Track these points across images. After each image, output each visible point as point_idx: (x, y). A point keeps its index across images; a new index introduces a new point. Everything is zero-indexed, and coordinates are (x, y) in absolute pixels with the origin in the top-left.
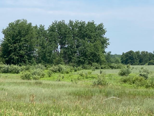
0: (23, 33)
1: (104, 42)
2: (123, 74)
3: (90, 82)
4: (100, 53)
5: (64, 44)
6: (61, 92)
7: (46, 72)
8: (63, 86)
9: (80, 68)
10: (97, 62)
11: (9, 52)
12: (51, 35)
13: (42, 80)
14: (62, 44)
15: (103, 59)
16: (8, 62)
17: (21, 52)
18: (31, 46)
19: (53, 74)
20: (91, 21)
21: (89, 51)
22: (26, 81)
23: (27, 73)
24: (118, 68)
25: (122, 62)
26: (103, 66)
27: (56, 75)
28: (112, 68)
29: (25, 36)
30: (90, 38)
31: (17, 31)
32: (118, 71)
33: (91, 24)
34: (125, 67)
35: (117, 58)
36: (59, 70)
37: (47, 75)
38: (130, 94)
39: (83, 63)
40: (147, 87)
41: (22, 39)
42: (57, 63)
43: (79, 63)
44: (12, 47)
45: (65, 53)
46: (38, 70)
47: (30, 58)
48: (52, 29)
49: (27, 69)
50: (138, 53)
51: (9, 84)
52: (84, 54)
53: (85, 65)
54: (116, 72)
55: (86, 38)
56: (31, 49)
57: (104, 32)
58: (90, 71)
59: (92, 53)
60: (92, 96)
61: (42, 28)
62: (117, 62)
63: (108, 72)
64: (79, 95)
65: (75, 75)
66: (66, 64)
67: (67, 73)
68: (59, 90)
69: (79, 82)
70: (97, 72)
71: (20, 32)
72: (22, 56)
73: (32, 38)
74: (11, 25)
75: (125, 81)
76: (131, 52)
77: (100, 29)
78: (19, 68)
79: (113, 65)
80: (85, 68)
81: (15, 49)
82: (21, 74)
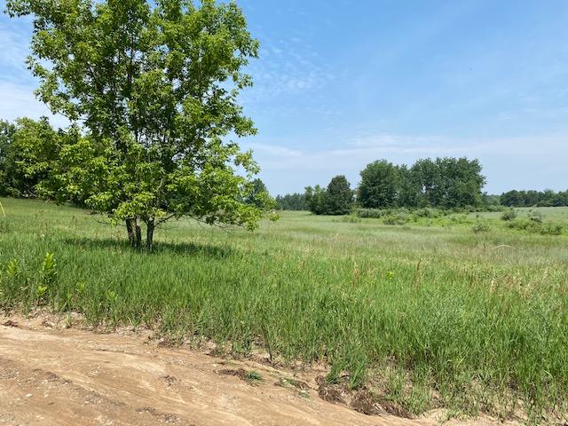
0: (383, 174)
1: (480, 181)
2: (506, 218)
3: (469, 228)
4: (475, 194)
5: (430, 185)
6: (438, 238)
7: (410, 216)
8: (437, 232)
9: (450, 211)
10: (471, 204)
11: (368, 195)
12: (415, 176)
13: (408, 225)
14: (428, 185)
15: (479, 200)
16: (367, 206)
17: (381, 195)
18: (391, 188)
19: (420, 219)
20: (463, 157)
21: (461, 192)
22: (390, 226)
23: (390, 217)
24: (499, 210)
25: (502, 204)
26: (479, 209)
27: (424, 220)
28: (490, 210)
29: (384, 177)
30: (461, 176)
31: (376, 173)
32: (500, 215)
33: (463, 161)
34: (507, 210)
35: (495, 199)
36: (426, 214)
37: (412, 220)
38: (526, 242)
39: (453, 205)
40: (543, 233)
41: (382, 181)
42: (423, 206)
43: (449, 205)
44: (370, 189)
45: (431, 195)
46: (402, 214)
47: (391, 201)
48: (416, 168)
49: (389, 213)
50: (522, 192)
51: (375, 229)
52: (455, 195)
53: (457, 208)
54: (496, 216)
55: (457, 178)
56: (391, 191)
57: (479, 169)
58: (464, 214)
59: (465, 194)
60: (477, 243)
61: (404, 168)
62: (495, 203)
63: (486, 215)
64: (460, 242)
65: (446, 220)
66: (433, 206)
67: (436, 217)
68: (435, 237)
69: (453, 228)
70: (472, 216)
71: (379, 173)
72: (381, 199)
73: (392, 179)
74: (370, 167)
75: (511, 227)
76: (513, 192)
77: (475, 166)
78: (380, 212)
79: (491, 207)
80: (457, 211)
81: (374, 192)
82: (382, 219)
